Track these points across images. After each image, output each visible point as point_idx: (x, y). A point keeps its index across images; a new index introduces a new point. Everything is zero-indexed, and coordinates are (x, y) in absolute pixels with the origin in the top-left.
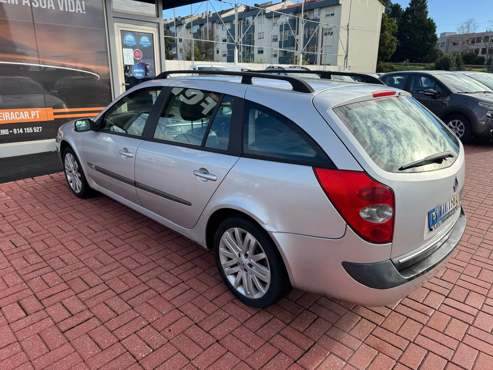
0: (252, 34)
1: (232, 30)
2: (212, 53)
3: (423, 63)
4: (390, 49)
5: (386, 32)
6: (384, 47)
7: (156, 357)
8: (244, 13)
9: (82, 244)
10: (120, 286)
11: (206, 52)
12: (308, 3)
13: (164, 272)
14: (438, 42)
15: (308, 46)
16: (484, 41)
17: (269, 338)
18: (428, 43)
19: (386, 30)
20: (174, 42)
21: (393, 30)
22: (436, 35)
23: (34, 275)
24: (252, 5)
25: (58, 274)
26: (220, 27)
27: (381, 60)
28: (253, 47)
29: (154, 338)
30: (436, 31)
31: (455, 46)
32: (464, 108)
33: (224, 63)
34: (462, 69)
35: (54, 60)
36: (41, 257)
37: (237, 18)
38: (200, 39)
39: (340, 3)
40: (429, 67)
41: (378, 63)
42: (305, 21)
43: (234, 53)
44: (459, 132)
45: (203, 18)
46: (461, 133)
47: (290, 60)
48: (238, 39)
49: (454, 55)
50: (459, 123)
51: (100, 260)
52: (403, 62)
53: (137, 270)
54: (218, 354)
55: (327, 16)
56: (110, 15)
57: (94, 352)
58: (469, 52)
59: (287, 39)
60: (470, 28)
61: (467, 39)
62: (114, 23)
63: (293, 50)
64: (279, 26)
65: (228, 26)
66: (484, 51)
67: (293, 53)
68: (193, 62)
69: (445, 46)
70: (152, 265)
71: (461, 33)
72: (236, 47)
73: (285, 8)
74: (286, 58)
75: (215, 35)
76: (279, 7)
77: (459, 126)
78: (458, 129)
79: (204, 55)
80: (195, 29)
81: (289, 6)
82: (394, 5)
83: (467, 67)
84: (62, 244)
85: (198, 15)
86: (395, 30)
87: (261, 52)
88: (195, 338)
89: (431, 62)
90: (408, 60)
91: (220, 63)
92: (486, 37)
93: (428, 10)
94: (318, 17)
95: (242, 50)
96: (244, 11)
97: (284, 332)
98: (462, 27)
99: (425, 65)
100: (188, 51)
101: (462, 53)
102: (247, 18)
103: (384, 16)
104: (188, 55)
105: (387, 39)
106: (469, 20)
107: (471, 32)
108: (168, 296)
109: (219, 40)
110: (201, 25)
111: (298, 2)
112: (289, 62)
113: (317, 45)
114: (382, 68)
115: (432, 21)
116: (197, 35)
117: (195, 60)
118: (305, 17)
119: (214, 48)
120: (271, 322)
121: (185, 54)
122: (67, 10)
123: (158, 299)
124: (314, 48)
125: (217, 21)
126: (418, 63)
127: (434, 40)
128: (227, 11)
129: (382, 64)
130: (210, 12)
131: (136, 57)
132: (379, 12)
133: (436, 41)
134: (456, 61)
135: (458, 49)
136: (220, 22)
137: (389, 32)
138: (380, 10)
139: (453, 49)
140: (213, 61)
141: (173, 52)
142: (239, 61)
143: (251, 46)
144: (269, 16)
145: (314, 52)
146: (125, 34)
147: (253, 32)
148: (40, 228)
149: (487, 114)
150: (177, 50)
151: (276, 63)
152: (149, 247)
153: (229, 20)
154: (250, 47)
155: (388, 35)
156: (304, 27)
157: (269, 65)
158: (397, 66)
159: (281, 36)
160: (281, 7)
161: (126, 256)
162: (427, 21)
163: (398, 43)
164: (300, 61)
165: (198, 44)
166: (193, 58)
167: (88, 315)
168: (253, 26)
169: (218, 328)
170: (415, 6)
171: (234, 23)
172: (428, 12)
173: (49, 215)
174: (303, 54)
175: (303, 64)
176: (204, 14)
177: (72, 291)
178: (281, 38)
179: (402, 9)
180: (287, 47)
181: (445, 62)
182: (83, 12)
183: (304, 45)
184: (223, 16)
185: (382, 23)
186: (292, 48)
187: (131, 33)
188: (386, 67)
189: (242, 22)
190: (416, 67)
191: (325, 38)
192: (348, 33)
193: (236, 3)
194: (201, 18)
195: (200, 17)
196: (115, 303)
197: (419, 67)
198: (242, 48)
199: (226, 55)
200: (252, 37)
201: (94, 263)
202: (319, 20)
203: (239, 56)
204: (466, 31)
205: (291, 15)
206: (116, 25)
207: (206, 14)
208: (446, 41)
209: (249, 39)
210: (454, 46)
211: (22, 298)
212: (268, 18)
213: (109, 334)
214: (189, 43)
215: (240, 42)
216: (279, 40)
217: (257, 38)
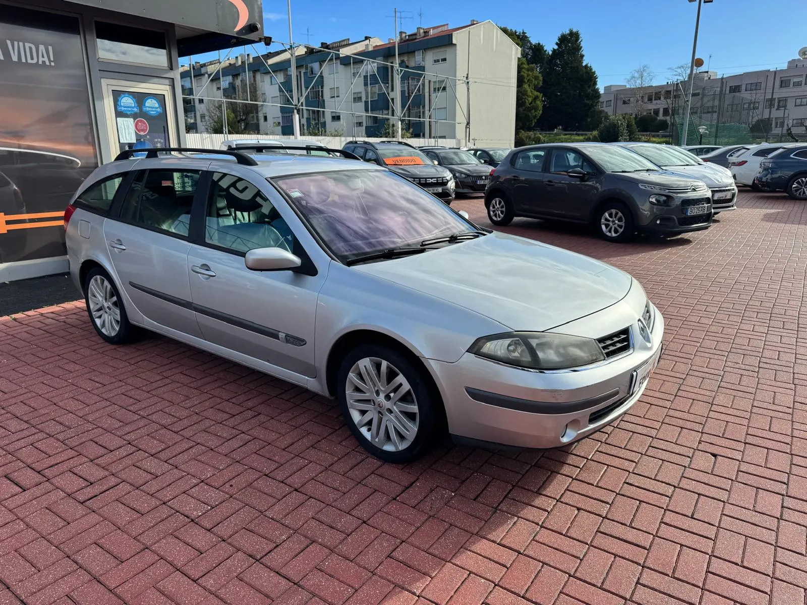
0: (320, 89)
1: (287, 85)
2: (255, 121)
3: (583, 131)
4: (534, 111)
5: (526, 86)
6: (524, 108)
7: (216, 514)
8: (304, 57)
9: (87, 402)
10: (154, 446)
11: (245, 119)
12: (405, 41)
13: (214, 425)
14: (601, 100)
15: (409, 109)
16: (665, 98)
17: (362, 478)
18: (587, 102)
19: (524, 82)
20: (190, 103)
21: (536, 83)
22: (598, 89)
23: (22, 443)
24: (317, 46)
25: (58, 440)
26: (267, 78)
27: (522, 128)
28: (323, 111)
29: (210, 495)
30: (598, 83)
31: (626, 105)
32: (624, 193)
33: (278, 137)
34: (637, 138)
35: (6, 138)
36: (25, 422)
37: (293, 64)
38: (235, 98)
39: (454, 41)
40: (591, 137)
41: (517, 133)
42: (401, 70)
43: (292, 120)
44: (618, 226)
45: (237, 65)
46: (620, 227)
47: (383, 131)
48: (298, 98)
49: (624, 118)
50: (617, 214)
51: (118, 418)
52: (553, 130)
53: (175, 425)
54: (298, 502)
55: (435, 61)
56: (95, 68)
57: (131, 517)
58: (645, 114)
59: (377, 99)
60: (643, 78)
61: (641, 95)
62: (102, 80)
63: (388, 114)
64: (363, 77)
65: (280, 78)
66: (666, 112)
67: (388, 119)
68: (226, 135)
69: (612, 105)
70: (195, 418)
71: (632, 87)
72: (295, 111)
73: (371, 49)
74: (377, 128)
75: (259, 93)
76: (360, 47)
77: (617, 217)
78: (617, 222)
79: (243, 124)
80: (225, 82)
81: (377, 46)
82: (535, 46)
83: (644, 135)
84: (55, 404)
85: (228, 59)
86: (538, 83)
87: (336, 118)
88: (266, 490)
89: (594, 129)
90: (560, 127)
91: (271, 137)
92: (667, 91)
93: (583, 53)
94: (422, 64)
95: (305, 116)
96: (304, 53)
97: (380, 471)
98: (633, 77)
99: (586, 135)
100: (216, 118)
101: (636, 115)
102: (310, 65)
103: (520, 63)
104: (215, 124)
105: (528, 96)
106: (642, 68)
107: (646, 84)
108: (224, 449)
109: (267, 100)
110: (235, 76)
111: (389, 39)
112: (381, 133)
113: (424, 107)
114: (523, 140)
115: (591, 69)
116: (230, 92)
117: (230, 133)
118: (402, 64)
119: (259, 113)
120: (363, 462)
121: (210, 123)
122: (24, 60)
123: (211, 454)
124: (420, 112)
125: (262, 69)
126: (575, 131)
127: (596, 97)
128: (277, 53)
129: (523, 134)
130: (248, 55)
131: (139, 131)
132: (513, 56)
133: (599, 98)
134: (628, 127)
135: (631, 110)
136: (265, 72)
137: (529, 86)
138: (514, 53)
139: (623, 109)
140: (258, 133)
141: (189, 120)
142: (302, 134)
143: (319, 109)
144: (346, 61)
145: (420, 118)
146: (120, 96)
147: (322, 87)
148: (14, 387)
149: (650, 200)
150: (195, 117)
151: (362, 137)
152: (187, 398)
153: (282, 67)
154: (318, 111)
155: (529, 90)
156: (400, 79)
157: (350, 139)
158: (545, 137)
159: (367, 93)
160: (364, 48)
161: (155, 410)
162: (584, 70)
163: (544, 101)
164: (398, 132)
165: (233, 107)
166: (226, 129)
167: (113, 481)
168: (321, 77)
169: (295, 476)
170: (566, 47)
171: (289, 73)
172: (584, 56)
173: (26, 370)
174: (402, 121)
175: (402, 138)
176: (240, 59)
177: (84, 458)
178: (367, 97)
179: (546, 51)
180: (377, 110)
181: (611, 130)
182: (50, 64)
183: (403, 107)
184: (271, 61)
185: (519, 72)
186: (385, 112)
187: (129, 94)
188: (530, 138)
189: (303, 71)
190: (573, 137)
191: (433, 95)
192: (468, 89)
193: (292, 42)
194: (235, 64)
195: (232, 63)
196: (152, 465)
197: (577, 138)
198: (305, 112)
199: (279, 123)
200: (320, 95)
201: (108, 423)
202: (423, 68)
203: (301, 126)
204: (638, 83)
205: (380, 61)
206: (104, 82)
207: (242, 59)
208: (612, 98)
209: (316, 99)
210: (624, 105)
211: (11, 471)
212: (344, 65)
213: (149, 497)
214: (217, 105)
215: (302, 103)
216: (364, 99)
217: (329, 97)
